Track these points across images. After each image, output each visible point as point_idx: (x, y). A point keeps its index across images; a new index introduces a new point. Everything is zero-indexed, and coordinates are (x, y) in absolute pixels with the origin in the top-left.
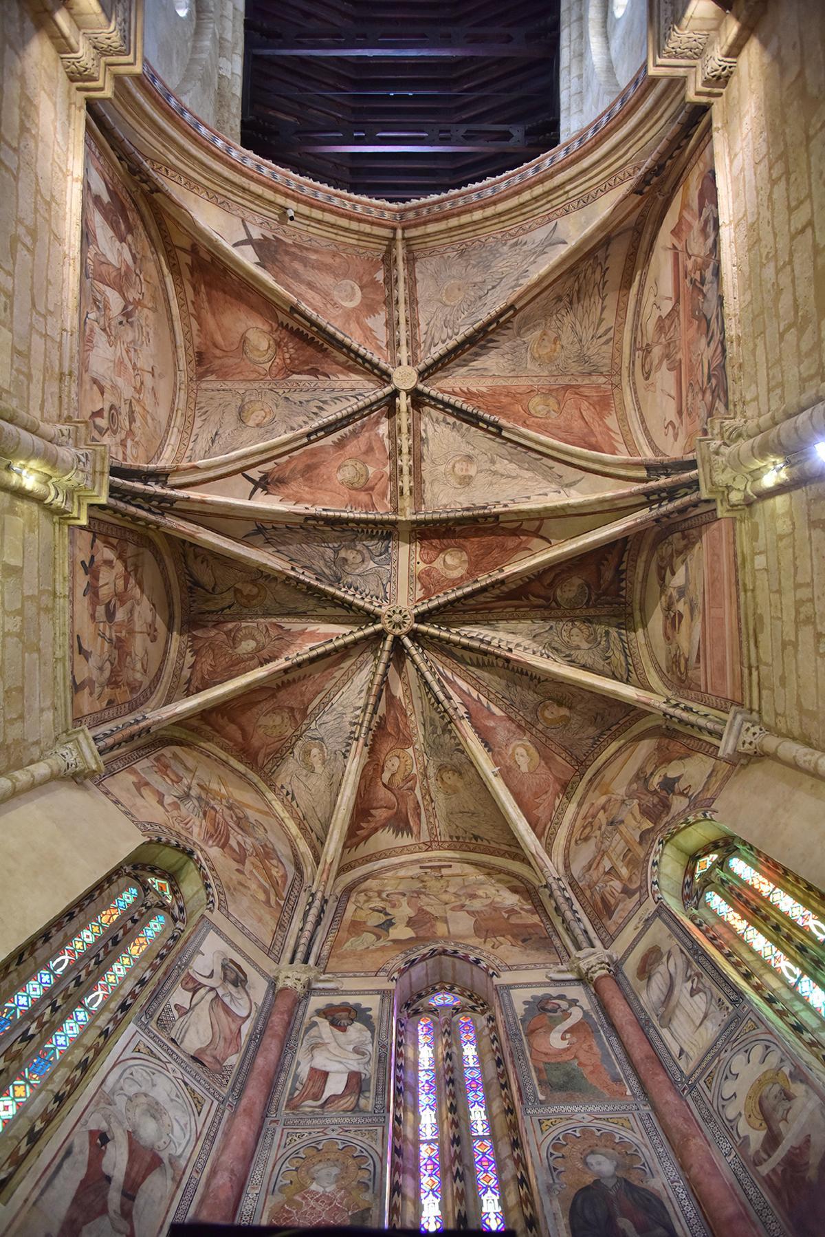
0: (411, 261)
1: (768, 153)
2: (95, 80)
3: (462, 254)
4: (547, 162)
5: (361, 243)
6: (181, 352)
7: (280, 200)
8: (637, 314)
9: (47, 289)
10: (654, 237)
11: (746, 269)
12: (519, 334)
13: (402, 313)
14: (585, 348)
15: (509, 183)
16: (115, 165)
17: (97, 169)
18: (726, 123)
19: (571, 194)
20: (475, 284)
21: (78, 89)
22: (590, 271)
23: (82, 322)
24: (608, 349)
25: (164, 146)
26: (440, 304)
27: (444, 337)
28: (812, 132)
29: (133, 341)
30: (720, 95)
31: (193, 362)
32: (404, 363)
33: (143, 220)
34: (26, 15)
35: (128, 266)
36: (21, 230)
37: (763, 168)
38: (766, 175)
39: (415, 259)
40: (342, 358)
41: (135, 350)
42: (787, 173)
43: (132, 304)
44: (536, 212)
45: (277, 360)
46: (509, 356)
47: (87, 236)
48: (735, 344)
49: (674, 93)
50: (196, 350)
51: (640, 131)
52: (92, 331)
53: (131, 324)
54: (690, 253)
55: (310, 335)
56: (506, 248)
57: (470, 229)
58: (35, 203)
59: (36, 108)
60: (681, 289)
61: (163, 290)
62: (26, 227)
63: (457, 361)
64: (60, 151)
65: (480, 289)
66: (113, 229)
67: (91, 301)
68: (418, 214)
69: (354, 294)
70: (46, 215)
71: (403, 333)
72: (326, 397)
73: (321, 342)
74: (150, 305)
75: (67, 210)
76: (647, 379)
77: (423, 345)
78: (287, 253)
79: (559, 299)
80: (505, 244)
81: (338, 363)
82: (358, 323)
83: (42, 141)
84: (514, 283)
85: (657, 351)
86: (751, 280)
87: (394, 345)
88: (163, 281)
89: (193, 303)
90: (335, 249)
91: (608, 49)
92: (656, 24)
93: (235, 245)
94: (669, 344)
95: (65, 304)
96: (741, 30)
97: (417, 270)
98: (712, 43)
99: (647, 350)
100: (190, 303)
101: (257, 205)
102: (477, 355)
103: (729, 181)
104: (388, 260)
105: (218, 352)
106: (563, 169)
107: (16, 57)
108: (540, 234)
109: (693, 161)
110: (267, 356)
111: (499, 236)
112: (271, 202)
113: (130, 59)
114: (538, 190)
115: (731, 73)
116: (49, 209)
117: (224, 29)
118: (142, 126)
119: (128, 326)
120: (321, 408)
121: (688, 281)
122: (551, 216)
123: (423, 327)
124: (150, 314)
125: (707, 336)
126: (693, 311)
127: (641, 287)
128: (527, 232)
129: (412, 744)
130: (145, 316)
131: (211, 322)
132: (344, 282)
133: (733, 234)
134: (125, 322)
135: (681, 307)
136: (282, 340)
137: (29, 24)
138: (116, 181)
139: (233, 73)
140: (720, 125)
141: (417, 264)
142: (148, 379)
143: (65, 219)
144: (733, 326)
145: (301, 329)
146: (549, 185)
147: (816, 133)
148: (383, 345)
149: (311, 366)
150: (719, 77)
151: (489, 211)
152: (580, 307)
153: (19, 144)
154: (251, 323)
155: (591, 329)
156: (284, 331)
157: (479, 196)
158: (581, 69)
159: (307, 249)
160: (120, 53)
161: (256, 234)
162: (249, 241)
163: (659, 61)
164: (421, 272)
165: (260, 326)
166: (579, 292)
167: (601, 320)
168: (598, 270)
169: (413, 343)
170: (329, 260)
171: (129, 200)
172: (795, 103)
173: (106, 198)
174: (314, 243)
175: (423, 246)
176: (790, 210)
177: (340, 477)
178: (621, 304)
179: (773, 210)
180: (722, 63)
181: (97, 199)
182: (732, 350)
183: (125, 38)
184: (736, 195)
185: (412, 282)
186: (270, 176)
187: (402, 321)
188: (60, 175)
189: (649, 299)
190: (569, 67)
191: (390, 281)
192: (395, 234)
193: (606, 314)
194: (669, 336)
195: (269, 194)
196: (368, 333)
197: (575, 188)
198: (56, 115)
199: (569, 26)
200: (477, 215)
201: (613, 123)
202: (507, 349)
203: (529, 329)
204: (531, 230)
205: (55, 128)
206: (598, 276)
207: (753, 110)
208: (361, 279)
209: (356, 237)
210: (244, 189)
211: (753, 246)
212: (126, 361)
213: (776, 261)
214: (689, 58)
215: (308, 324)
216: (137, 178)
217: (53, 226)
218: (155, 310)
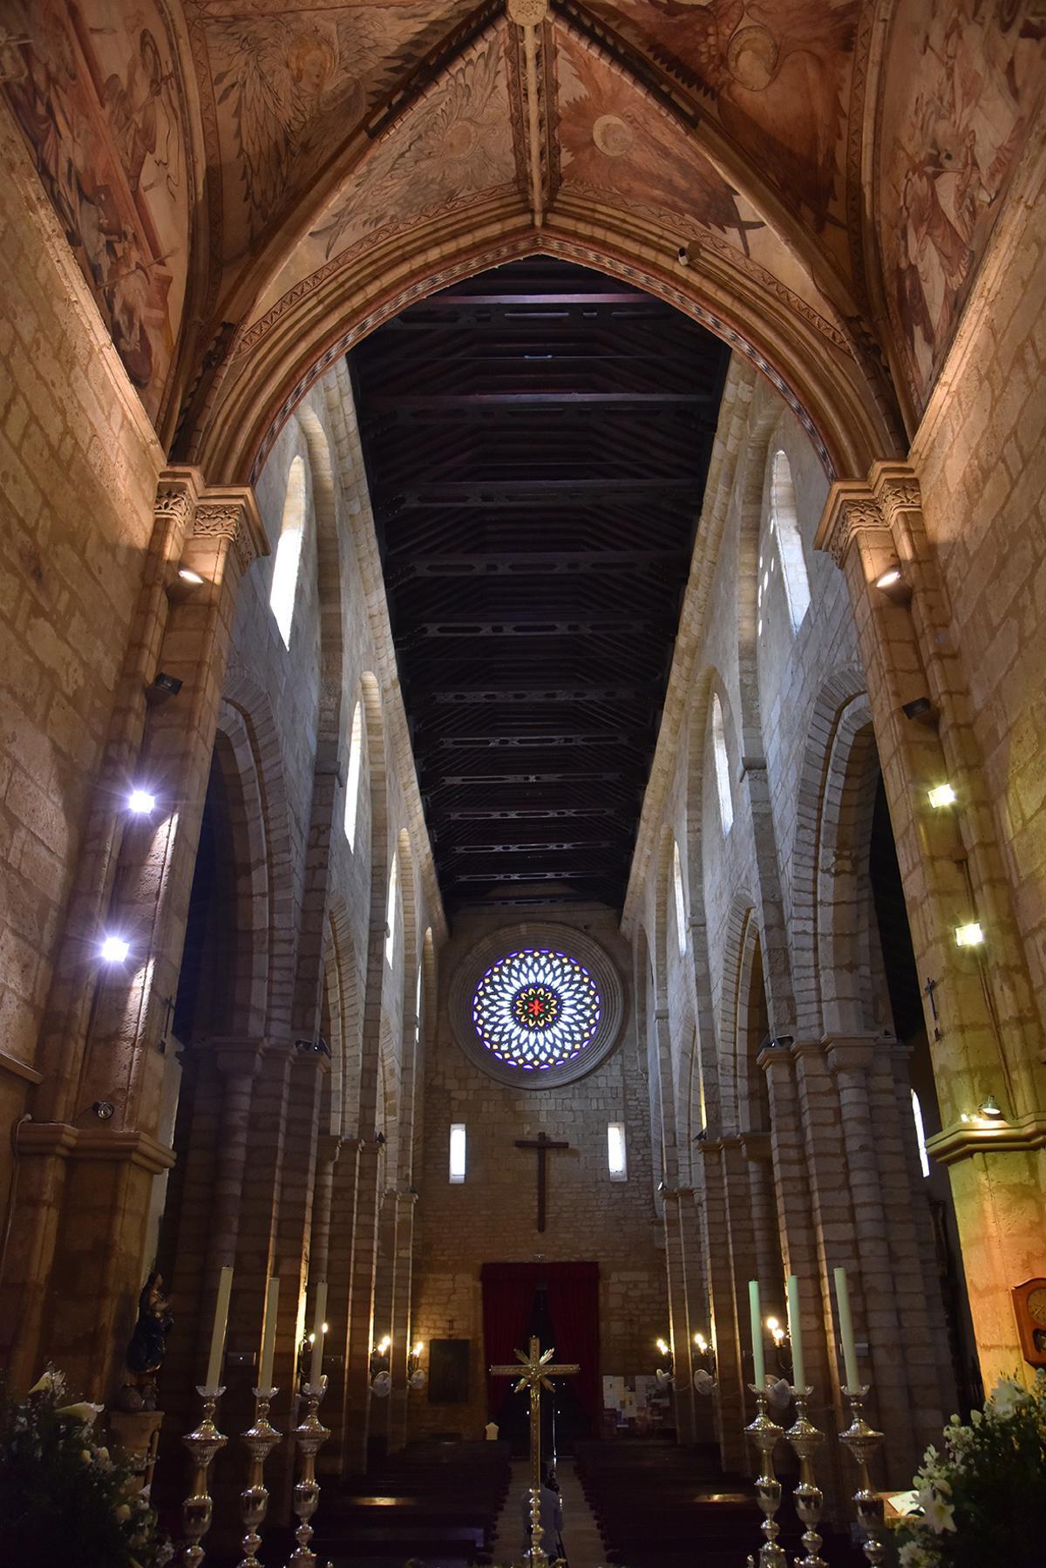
0: (523, 179)
1: (85, 456)
2: (887, 480)
3: (451, 195)
4: (350, 339)
5: (590, 205)
6: (875, 53)
7: (695, 279)
8: (187, 132)
9: (1031, 275)
10: (193, 257)
11: (58, 307)
12: (357, 83)
13: (533, 110)
14: (252, 64)
15: (397, 303)
16: (896, 361)
17: (919, 372)
18: (145, 450)
19: (314, 301)
20: (429, 156)
21: (911, 471)
22: (270, 194)
23: (1001, 197)
24: (218, 66)
25: (830, 372)
26: (479, 120)
27: (470, 70)
28: (46, 512)
29: (941, 117)
30: (162, 475)
31: (860, 32)
32: (529, 30)
33: (881, 274)
34: (942, 565)
35: (916, 231)
36: (1033, 372)
37: (84, 437)
38: (79, 433)
39: (516, 181)
40: (627, 33)
41: (941, 99)
42: (54, 453)
43: (926, 173)
44: (357, 268)
45: (728, 32)
46: (368, 43)
47: (957, 306)
48: (34, 197)
49: (215, 457)
50: (852, 55)
51: (244, 402)
52: (992, 176)
53: (934, 144)
54: (140, 272)
55: (672, 75)
56: (392, 212)
57: (443, 233)
58: (1003, 390)
59: (964, 481)
60: (136, 214)
61: (878, 164)
62: (1025, 373)
63: (448, 30)
64: (955, 423)
65: (421, 151)
66: (921, 292)
67: (978, 218)
68: (514, 248)
69: (604, 134)
70: (996, 367)
71: (532, 77)
73: (657, 62)
74: (902, 154)
75: (968, 355)
76: (145, 33)
77: (502, 53)
78: (693, 202)
79: (306, 148)
80: (392, 217)
81: (634, 24)
82: (599, 90)
83: (970, 448)
84: (374, 165)
85: (142, 92)
86: (48, 299)
87: (546, 55)
88: (876, 177)
89: (840, 136)
90: (627, 200)
91: (300, 423)
92: (255, 531)
93: (762, 224)
94: (128, 119)
95: (1014, 244)
96: (162, 553)
97: (514, 167)
98: (188, 526)
99: (156, 84)
100: (845, 135)
101: (726, 273)
102: (415, 44)
103: (120, 396)
104: (553, 181)
105: (819, 49)
106: (330, 334)
107: (966, 539)
108: (346, 239)
109: (171, 381)
110: (742, 41)
111: (401, 227)
112: (707, 276)
113: (843, 497)
114: (357, 300)
115: (157, 502)
116: (990, 371)
117: (740, 428)
118: (850, 402)
119: (940, 143)
121: (130, 230)
122: (336, 265)
123: (502, 83)
124: (904, 140)
125: (77, 173)
126: (109, 194)
127: (191, 176)
128: (366, 239)
130: (914, 146)
131: (820, 106)
132: (616, 153)
133: (92, 338)
134: (943, 155)
135: (127, 188)
136: (717, 69)
137: (942, 557)
138: (900, 343)
139: (737, 384)
140: (152, 446)
141: (513, 175)
142: (936, 39)
143: (976, 346)
144: (46, 222)
145: (685, 87)
146: (345, 310)
147: (40, 514)
148: (562, 53)
149: (675, 21)
150: (169, 495)
151: (418, 262)
152: (273, 136)
153: (996, 463)
154: (760, 98)
155: (249, 99)
156: (712, 83)
157: (434, 281)
158: (327, 397)
159: (665, 204)
160: (853, 504)
161: (733, 235)
162: (744, 227)
163: (241, 502)
164: (507, 164)
165: (746, 94)
166: (279, 162)
167: (237, 113)
168: (258, 198)
169: (517, 59)
170: (637, 186)
171: (891, 311)
172: (76, 525)
173: (918, 332)
174: (656, 211)
175: (505, 201)
176: (34, 419)
178: (214, 143)
179: (54, 403)
180: (171, 512)
181: (929, 338)
182: (34, 188)
183: (844, 518)
184: (105, 385)
185: (521, 151)
186: (704, 311)
187: (533, 97)
188: (963, 397)
189: (177, 166)
190: (341, 396)
191: (550, 152)
192: (544, 218)
193: (232, 125)
194: (132, 131)
195: (709, 288)
196: (584, 72)
197: (310, 310)
198: (945, 461)
199: (348, 434)
200: (434, 254)
201: (278, 406)
202: (372, 56)
203: (343, 92)
204: (360, 242)
205: (951, 448)
206: (257, 187)
207: (119, 484)
208: (593, 155)
209: (597, 216)
210: (739, 298)
211: (61, 343)
212: (959, 92)
213: (24, 347)
214: (209, 507)
215: (674, 97)
216: (872, 341)
217: (992, 348)
218: (897, 141)
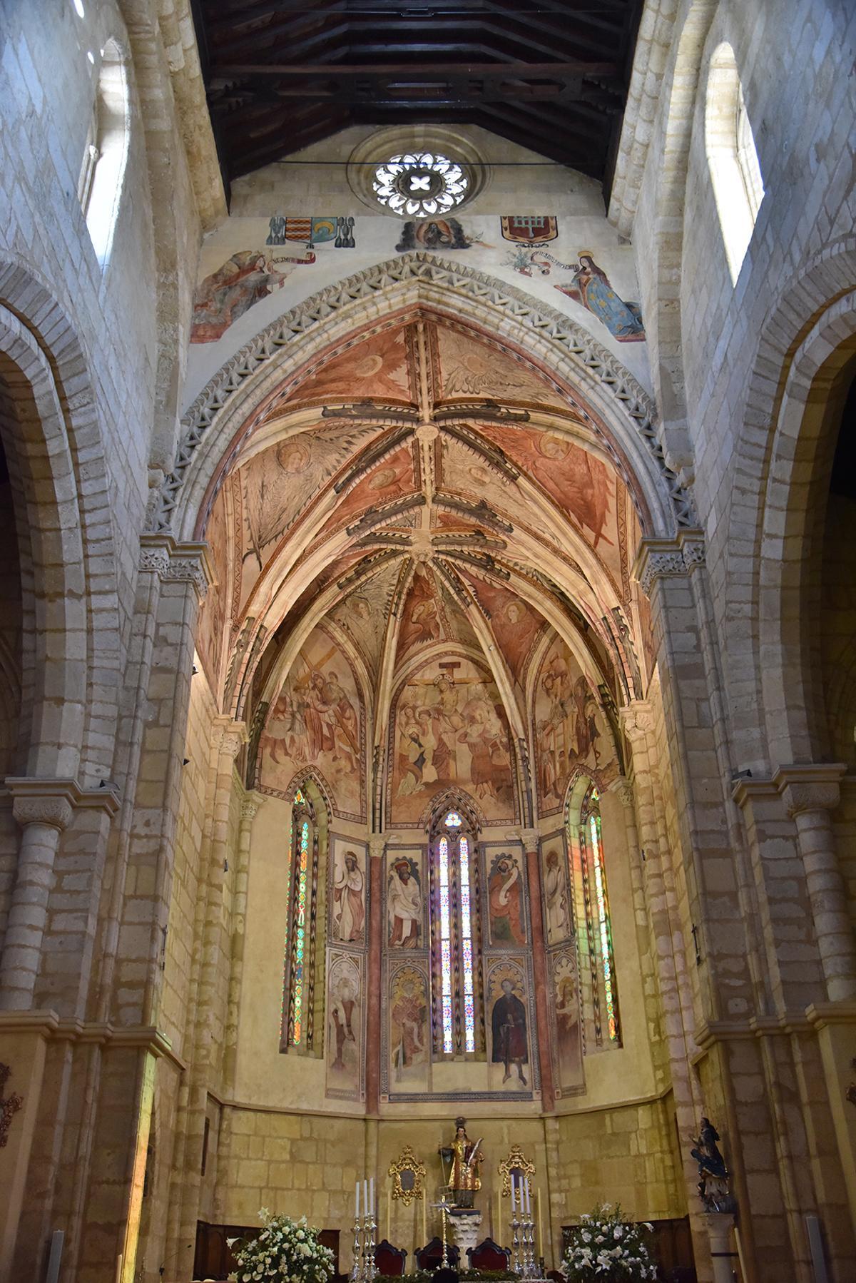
13: (424, 365)
69: (375, 364)
71: (424, 381)
72: (355, 432)
82: (381, 380)
120: (350, 443)
129: (433, 597)
148: (406, 389)
177: (371, 487)
185: (433, 344)
187: (424, 372)
196: (391, 385)
